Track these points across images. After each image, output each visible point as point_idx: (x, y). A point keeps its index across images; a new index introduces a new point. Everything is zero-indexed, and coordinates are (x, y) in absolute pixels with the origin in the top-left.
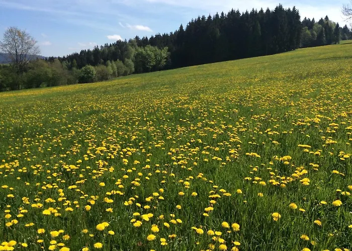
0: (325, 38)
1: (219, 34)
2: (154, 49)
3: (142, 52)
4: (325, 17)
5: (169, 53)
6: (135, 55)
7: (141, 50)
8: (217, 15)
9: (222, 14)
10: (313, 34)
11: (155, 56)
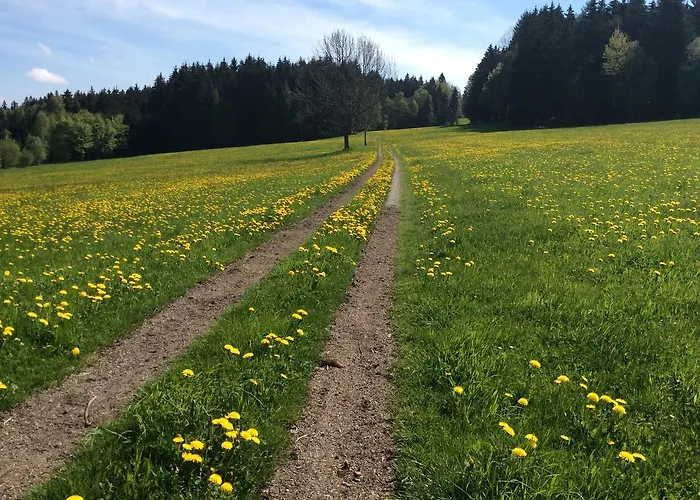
0: (432, 114)
1: (217, 99)
2: (93, 118)
3: (67, 124)
4: (439, 76)
5: (124, 126)
6: (52, 127)
7: (66, 118)
8: (224, 63)
9: (234, 62)
10: (411, 106)
11: (94, 130)
